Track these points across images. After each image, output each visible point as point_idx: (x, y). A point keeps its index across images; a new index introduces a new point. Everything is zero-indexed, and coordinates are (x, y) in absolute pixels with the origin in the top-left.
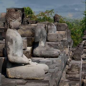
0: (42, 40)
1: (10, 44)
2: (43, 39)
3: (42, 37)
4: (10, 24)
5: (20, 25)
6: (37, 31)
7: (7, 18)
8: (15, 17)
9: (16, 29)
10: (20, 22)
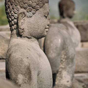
0: (65, 68)
1: (23, 80)
2: (68, 64)
3: (66, 59)
4: (20, 24)
5: (47, 27)
6: (51, 42)
7: (11, 7)
8: (34, 4)
9: (35, 37)
10: (46, 17)
